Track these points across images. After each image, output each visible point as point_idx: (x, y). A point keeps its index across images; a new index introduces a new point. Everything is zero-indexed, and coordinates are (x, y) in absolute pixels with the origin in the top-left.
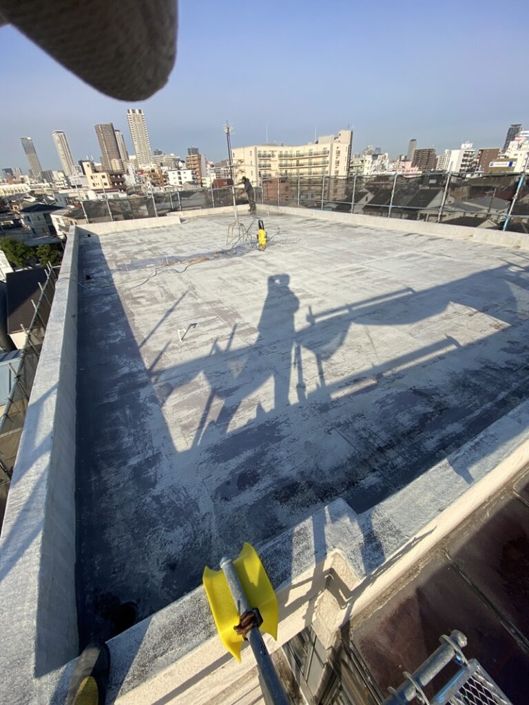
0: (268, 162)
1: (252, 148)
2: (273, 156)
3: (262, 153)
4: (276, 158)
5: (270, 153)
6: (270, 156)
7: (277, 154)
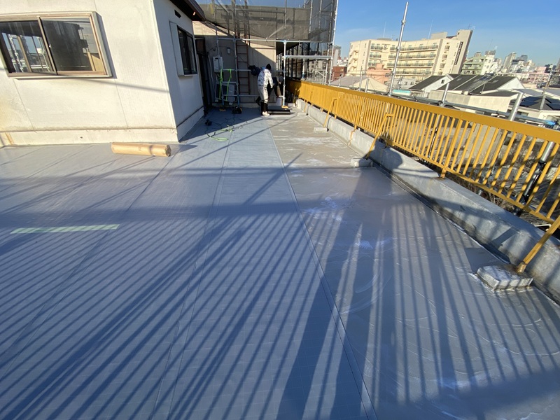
0: (379, 53)
1: (367, 42)
2: (385, 48)
3: (375, 46)
4: (388, 50)
5: (383, 46)
6: (382, 48)
7: (389, 47)
